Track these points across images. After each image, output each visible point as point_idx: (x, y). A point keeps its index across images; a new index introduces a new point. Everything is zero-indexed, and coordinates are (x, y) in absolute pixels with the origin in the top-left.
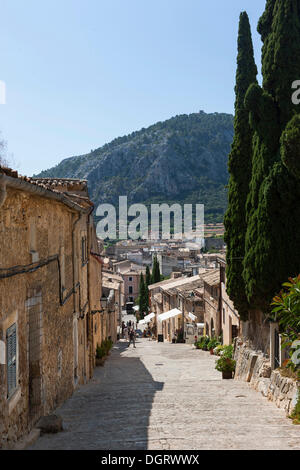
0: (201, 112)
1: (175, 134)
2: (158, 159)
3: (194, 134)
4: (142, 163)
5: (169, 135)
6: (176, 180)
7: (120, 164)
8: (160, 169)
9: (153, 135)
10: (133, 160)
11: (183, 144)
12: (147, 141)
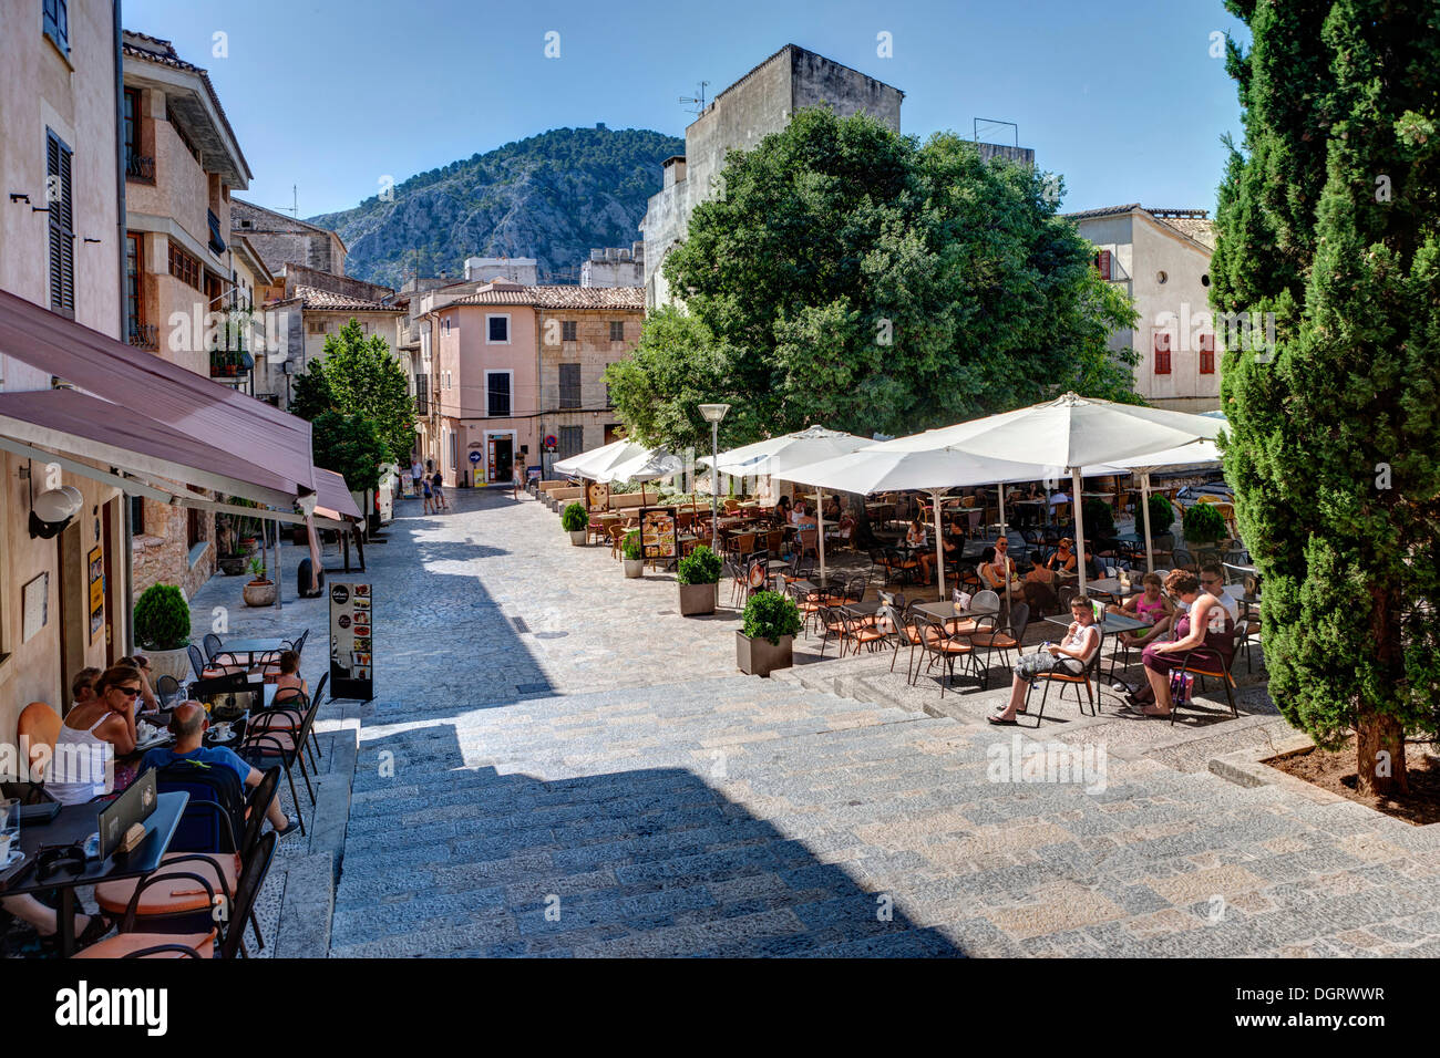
0: (601, 126)
1: (546, 166)
2: (509, 215)
3: (588, 168)
4: (474, 223)
5: (533, 167)
6: (551, 261)
7: (425, 225)
8: (514, 235)
9: (498, 167)
10: (454, 217)
11: (562, 186)
12: (485, 179)
